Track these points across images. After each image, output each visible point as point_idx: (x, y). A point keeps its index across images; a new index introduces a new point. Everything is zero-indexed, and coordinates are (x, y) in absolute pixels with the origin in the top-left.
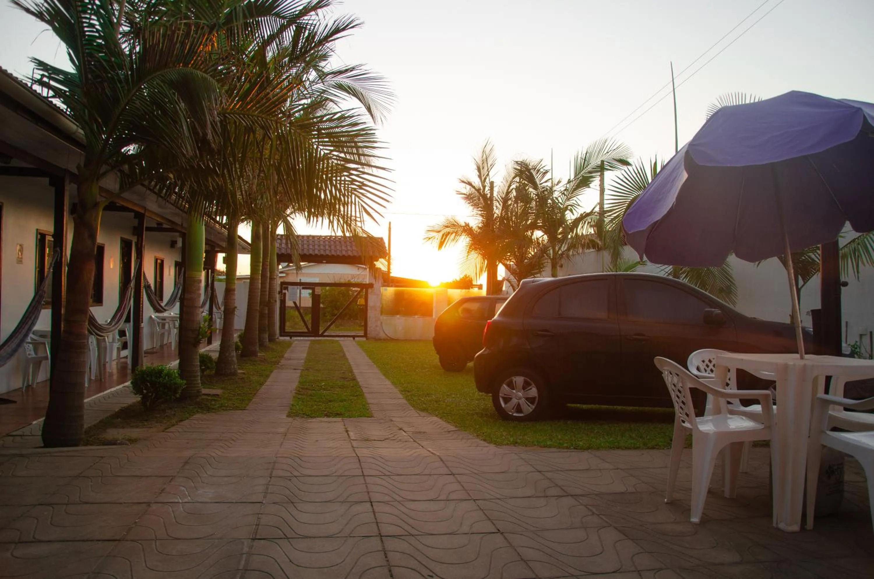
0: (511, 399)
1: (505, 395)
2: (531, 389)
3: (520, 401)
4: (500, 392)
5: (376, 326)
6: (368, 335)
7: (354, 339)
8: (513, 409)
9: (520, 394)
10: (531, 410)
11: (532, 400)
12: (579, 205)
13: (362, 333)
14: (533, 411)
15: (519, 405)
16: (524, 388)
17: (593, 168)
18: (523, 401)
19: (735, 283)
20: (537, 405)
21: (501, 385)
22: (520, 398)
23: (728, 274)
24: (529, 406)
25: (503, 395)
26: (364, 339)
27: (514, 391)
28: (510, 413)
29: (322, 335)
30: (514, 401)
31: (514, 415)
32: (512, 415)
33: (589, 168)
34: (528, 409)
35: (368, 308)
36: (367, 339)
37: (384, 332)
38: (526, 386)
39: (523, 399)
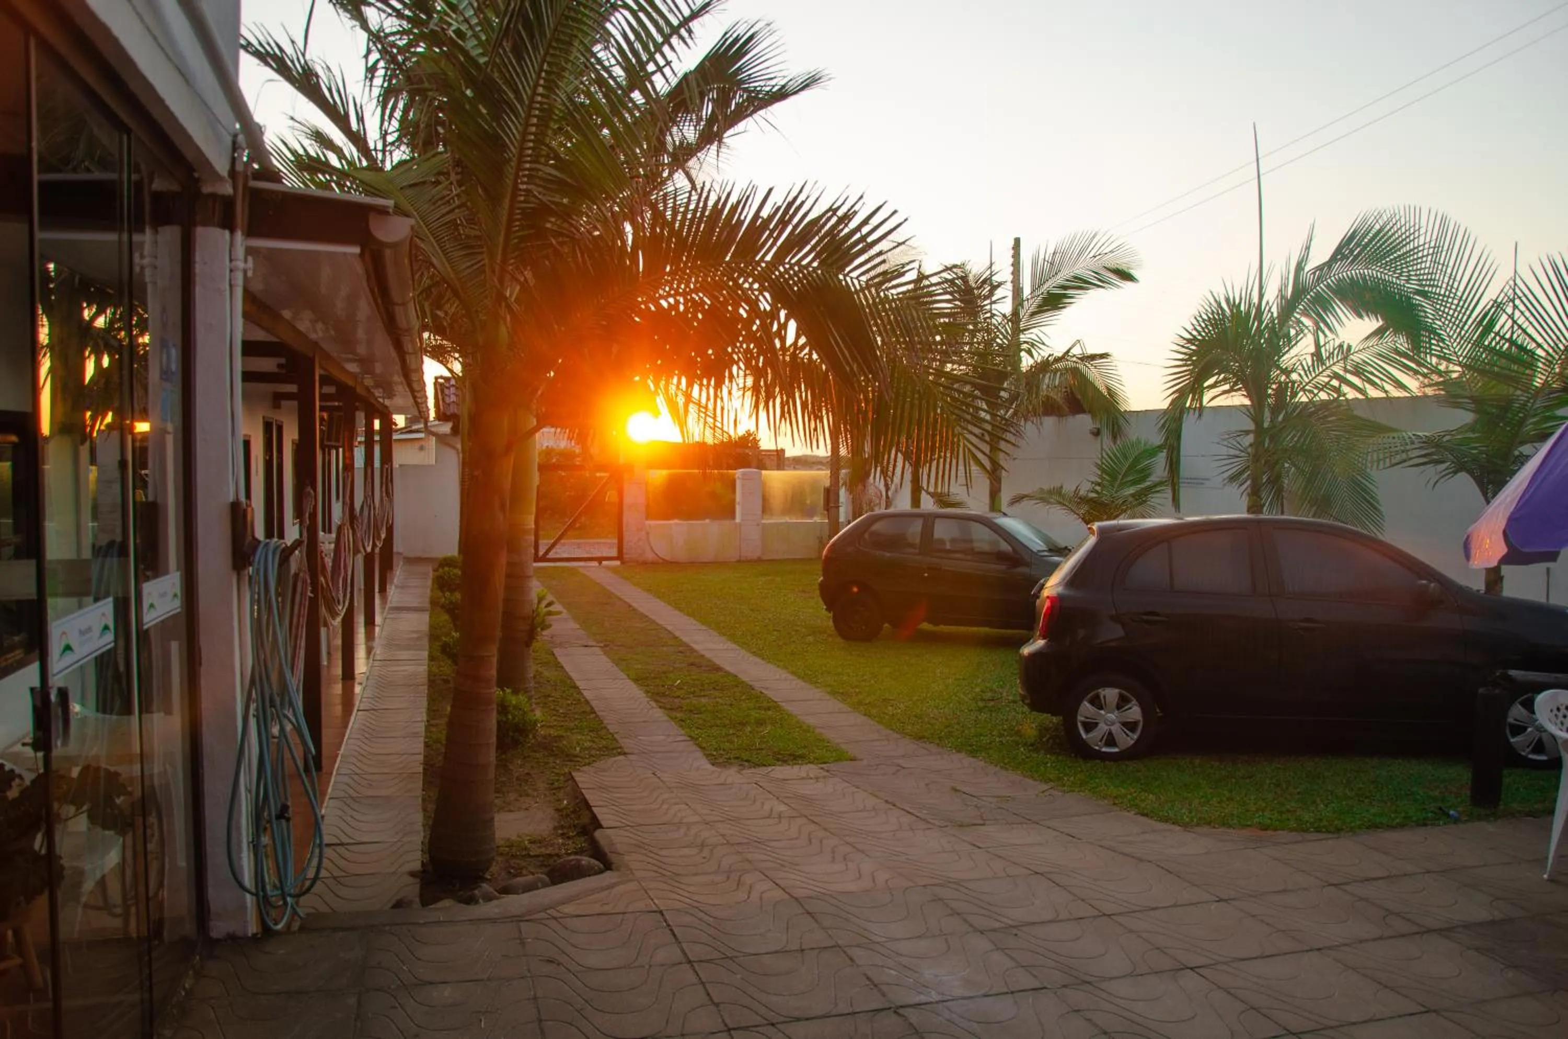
0: (1096, 724)
1: (1087, 718)
2: (1130, 708)
3: (1112, 728)
4: (1079, 712)
5: (640, 540)
6: (625, 556)
7: (600, 563)
8: (1101, 741)
9: (1111, 716)
10: (1132, 742)
11: (1130, 726)
12: (1043, 344)
13: (614, 553)
14: (1133, 745)
15: (1110, 733)
16: (1119, 707)
17: (1067, 280)
18: (1116, 729)
19: (1382, 509)
20: (1142, 732)
21: (1081, 701)
22: (1113, 723)
23: (1368, 494)
24: (1127, 735)
25: (1083, 719)
26: (618, 563)
27: (1102, 712)
28: (1097, 748)
29: (544, 559)
30: (1103, 728)
31: (1104, 750)
32: (1099, 751)
33: (1059, 280)
34: (1127, 740)
35: (625, 507)
36: (623, 563)
37: (653, 551)
38: (1122, 702)
39: (1118, 725)
